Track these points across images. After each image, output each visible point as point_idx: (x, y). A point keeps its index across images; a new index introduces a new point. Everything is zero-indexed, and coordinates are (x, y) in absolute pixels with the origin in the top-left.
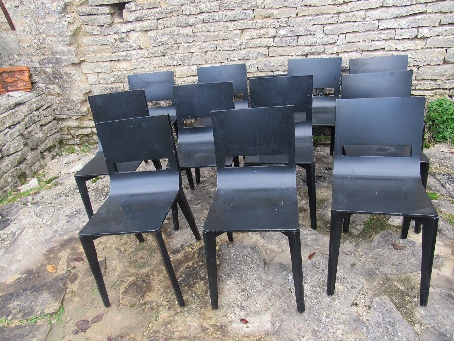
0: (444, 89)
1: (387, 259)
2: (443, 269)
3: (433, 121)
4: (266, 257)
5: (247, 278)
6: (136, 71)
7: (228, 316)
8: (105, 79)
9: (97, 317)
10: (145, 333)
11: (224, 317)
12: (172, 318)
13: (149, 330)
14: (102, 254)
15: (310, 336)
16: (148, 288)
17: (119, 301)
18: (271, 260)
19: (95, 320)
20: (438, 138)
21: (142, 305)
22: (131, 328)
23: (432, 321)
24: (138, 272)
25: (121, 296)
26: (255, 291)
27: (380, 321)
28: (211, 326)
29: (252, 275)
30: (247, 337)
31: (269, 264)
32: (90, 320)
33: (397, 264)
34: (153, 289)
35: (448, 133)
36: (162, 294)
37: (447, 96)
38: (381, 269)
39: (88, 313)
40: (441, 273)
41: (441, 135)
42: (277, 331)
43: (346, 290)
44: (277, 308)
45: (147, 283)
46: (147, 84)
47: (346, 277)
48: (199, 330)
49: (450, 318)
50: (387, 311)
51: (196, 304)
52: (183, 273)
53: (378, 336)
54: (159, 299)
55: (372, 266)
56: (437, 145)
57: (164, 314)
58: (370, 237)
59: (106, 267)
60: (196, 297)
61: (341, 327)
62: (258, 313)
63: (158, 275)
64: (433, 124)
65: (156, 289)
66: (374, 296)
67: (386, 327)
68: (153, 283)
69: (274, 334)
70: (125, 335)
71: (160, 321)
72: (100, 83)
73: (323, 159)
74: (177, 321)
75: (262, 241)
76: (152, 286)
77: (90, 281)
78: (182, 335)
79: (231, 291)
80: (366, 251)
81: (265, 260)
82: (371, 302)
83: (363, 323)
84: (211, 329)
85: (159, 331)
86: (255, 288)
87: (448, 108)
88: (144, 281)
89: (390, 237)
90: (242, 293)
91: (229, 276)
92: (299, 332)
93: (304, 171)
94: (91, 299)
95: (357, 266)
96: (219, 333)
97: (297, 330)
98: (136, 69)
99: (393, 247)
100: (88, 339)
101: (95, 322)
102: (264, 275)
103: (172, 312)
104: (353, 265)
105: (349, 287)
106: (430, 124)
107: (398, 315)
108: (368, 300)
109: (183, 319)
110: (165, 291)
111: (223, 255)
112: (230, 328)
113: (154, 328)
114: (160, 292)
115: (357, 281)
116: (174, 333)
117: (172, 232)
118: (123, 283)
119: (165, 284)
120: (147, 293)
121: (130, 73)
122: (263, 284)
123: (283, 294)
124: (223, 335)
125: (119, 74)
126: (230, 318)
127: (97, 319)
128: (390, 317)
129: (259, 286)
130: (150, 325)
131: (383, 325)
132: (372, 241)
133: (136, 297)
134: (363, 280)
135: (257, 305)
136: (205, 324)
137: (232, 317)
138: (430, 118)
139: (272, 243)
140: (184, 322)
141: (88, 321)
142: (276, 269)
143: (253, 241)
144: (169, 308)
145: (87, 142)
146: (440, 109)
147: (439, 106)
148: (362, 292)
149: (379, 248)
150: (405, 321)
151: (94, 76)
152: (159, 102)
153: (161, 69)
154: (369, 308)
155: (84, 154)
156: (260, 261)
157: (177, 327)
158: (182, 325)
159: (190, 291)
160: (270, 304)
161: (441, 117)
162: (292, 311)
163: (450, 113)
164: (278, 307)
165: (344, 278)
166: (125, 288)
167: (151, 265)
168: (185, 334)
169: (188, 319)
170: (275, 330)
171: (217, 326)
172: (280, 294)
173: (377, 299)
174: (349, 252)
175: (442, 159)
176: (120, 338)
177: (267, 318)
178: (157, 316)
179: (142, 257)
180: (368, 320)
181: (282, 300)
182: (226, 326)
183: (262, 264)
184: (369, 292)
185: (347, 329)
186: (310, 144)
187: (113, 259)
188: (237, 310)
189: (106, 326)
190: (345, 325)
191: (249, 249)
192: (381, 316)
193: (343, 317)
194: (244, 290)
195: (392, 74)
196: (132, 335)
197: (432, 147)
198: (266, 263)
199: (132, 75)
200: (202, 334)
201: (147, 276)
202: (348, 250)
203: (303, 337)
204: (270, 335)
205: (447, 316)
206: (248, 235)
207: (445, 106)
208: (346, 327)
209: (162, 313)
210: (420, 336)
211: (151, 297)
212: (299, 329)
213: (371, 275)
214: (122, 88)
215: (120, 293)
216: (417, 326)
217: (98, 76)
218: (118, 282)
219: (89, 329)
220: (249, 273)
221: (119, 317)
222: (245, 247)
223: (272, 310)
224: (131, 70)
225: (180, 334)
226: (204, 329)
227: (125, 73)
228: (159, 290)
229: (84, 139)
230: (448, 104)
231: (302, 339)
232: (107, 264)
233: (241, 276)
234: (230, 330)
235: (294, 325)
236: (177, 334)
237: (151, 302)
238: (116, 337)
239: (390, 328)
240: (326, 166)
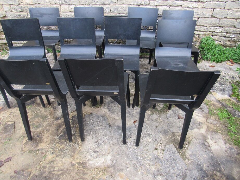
0: (210, 32)
1: (174, 124)
2: (201, 129)
3: (203, 49)
4: (110, 122)
5: (99, 135)
6: (35, 5)
7: (87, 157)
8: (15, 9)
9: (8, 159)
10: (37, 168)
11: (85, 158)
12: (54, 159)
13: (40, 167)
14: (13, 119)
15: (132, 167)
16: (40, 141)
17: (22, 148)
18: (113, 124)
19: (7, 160)
20: (204, 58)
21: (36, 151)
22: (29, 165)
23: (194, 158)
24: (35, 131)
25: (24, 146)
26: (103, 142)
27: (169, 158)
28: (77, 163)
29: (101, 132)
30: (97, 169)
31: (112, 126)
32: (3, 161)
33: (179, 126)
34: (43, 141)
35: (209, 56)
36: (48, 145)
37: (211, 35)
38: (171, 129)
39: (2, 156)
40: (200, 132)
41: (206, 57)
42: (114, 165)
43: (152, 142)
44: (114, 152)
45: (40, 138)
46: (42, 15)
47: (152, 134)
48: (70, 165)
49: (203, 156)
50: (172, 152)
51: (68, 150)
52: (62, 131)
53: (167, 166)
54: (47, 148)
55: (166, 128)
56: (203, 62)
57: (50, 157)
58: (166, 111)
59: (15, 127)
60: (69, 146)
61: (148, 162)
62: (104, 155)
63: (47, 133)
64: (202, 50)
65: (45, 141)
66: (167, 144)
67: (171, 162)
68: (44, 138)
69: (112, 167)
70: (25, 169)
71: (47, 161)
72: (12, 11)
73: (144, 66)
74: (57, 161)
75: (109, 112)
76: (43, 140)
77: (4, 137)
78: (60, 169)
79: (89, 142)
80: (163, 119)
81: (110, 124)
82: (165, 148)
83: (160, 159)
84: (77, 165)
85: (46, 167)
86: (103, 140)
87: (211, 42)
88: (38, 137)
89: (176, 111)
90: (96, 143)
91: (89, 133)
92: (126, 165)
93: (134, 74)
94: (5, 148)
95: (159, 128)
96: (81, 167)
97: (125, 165)
98: (35, 4)
99: (178, 117)
100: (1, 172)
101: (7, 162)
102: (108, 133)
103: (54, 155)
104: (156, 127)
105: (154, 140)
106: (201, 50)
107: (177, 154)
108: (163, 146)
109: (61, 159)
110: (50, 142)
111: (86, 121)
112: (88, 164)
113: (43, 165)
114: (48, 143)
115: (158, 136)
116: (55, 168)
117: (57, 106)
118: (25, 138)
119: (51, 138)
120: (40, 144)
121: (32, 7)
122: (108, 138)
123: (118, 144)
124: (84, 168)
125: (24, 6)
126: (88, 158)
127: (8, 160)
128: (174, 156)
129: (106, 139)
130: (41, 163)
131: (170, 161)
132: (167, 113)
133: (33, 146)
134: (161, 136)
135: (104, 151)
136: (73, 162)
137: (89, 157)
138: (201, 47)
139: (114, 114)
140: (61, 161)
141: (2, 161)
142: (115, 129)
143: (103, 112)
144: (53, 153)
145: (5, 48)
146: (207, 42)
147: (207, 41)
148: (160, 142)
149: (170, 118)
150: (181, 158)
151: (8, 6)
152: (51, 26)
153: (51, 5)
154: (164, 151)
155: (3, 56)
156: (107, 124)
157: (57, 164)
158: (60, 163)
159: (66, 142)
160: (111, 149)
161: (207, 47)
162: (122, 153)
163: (211, 45)
164: (115, 151)
165: (152, 135)
166: (26, 141)
167: (43, 126)
168: (62, 168)
169: (64, 159)
170: (113, 164)
171: (80, 163)
172: (117, 144)
173: (168, 146)
174: (155, 119)
175: (205, 70)
176: (22, 172)
177: (109, 157)
178: (45, 158)
179: (38, 122)
180: (162, 158)
181: (117, 147)
182: (85, 163)
183: (108, 126)
184: (164, 142)
185: (151, 163)
186: (138, 59)
187: (19, 123)
188: (92, 154)
189: (14, 164)
190: (151, 161)
191: (101, 118)
192: (169, 155)
193: (150, 156)
194: (97, 142)
195: (185, 22)
196: (30, 170)
197: (201, 63)
198: (110, 126)
199: (32, 8)
200: (72, 168)
201: (40, 133)
202: (155, 118)
203: (128, 168)
204: (110, 167)
205: (202, 155)
206: (101, 109)
207: (209, 41)
208: (151, 162)
209: (48, 156)
210: (188, 166)
211: (42, 146)
212: (126, 164)
213: (165, 132)
214: (27, 16)
215: (23, 144)
216: (187, 160)
217: (10, 7)
218: (22, 137)
219: (3, 166)
220: (100, 132)
221: (22, 159)
222: (99, 117)
223: (112, 153)
224: (32, 4)
225: (58, 168)
226: (73, 165)
227: (28, 6)
228: (47, 142)
229: (3, 46)
230: (211, 40)
231: (127, 169)
232: (16, 126)
233: (96, 134)
234: (88, 165)
235: (123, 162)
236: (56, 168)
237: (42, 149)
238: (19, 171)
239: (174, 162)
240: (146, 70)
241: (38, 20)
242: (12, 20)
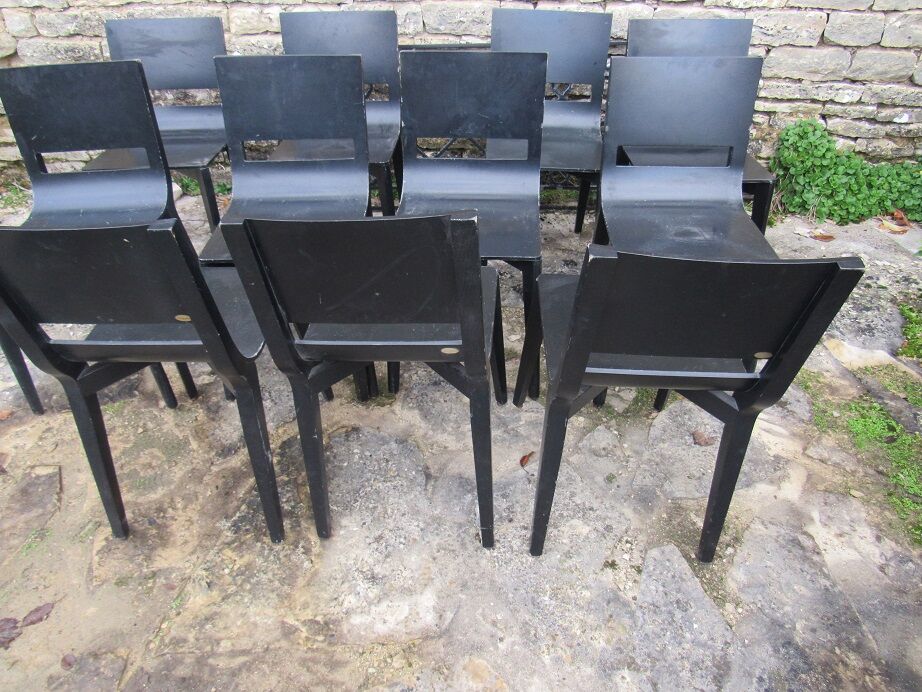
0: (814, 101)
1: (678, 465)
2: (786, 485)
3: (786, 169)
4: (430, 463)
5: (386, 512)
6: (130, 10)
7: (341, 599)
8: (49, 25)
9: (37, 610)
10: (152, 646)
11: (335, 603)
12: (215, 609)
13: (162, 639)
14: (53, 457)
15: (517, 638)
16: (161, 538)
17: (90, 570)
18: (441, 470)
19: (34, 618)
20: (791, 204)
21: (147, 578)
22: (119, 636)
23: (760, 597)
24: (139, 501)
25: (96, 558)
26: (402, 540)
27: (660, 600)
28: (304, 623)
29: (397, 503)
30: (383, 645)
31: (436, 479)
32: (20, 618)
33: (698, 475)
34: (172, 539)
35: (811, 195)
36: (193, 553)
37: (817, 117)
38: (666, 486)
39: (16, 601)
40: (781, 495)
41: (797, 200)
42: (447, 630)
43: (593, 536)
44: (448, 579)
45: (158, 527)
46: (156, 47)
47: (595, 506)
48: (277, 633)
49: (794, 590)
50: (673, 577)
51: (270, 575)
52: (243, 501)
53: (653, 632)
54: (187, 564)
55: (649, 481)
56: (789, 220)
57: (198, 600)
58: (647, 416)
59: (61, 489)
60: (272, 557)
61: (580, 615)
62: (408, 591)
63: (185, 507)
64: (785, 175)
65: (180, 541)
66: (650, 545)
67: (670, 612)
68: (174, 527)
69: (440, 637)
70: (104, 650)
71: (187, 616)
72: (39, 35)
73: (559, 242)
74: (227, 615)
75: (423, 425)
76: (171, 534)
77: (21, 525)
78: (238, 647)
79: (350, 542)
80: (637, 447)
81: (428, 468)
82: (643, 559)
83: (626, 604)
84: (304, 632)
85: (185, 641)
86: (403, 533)
87: (818, 142)
88: (152, 522)
89: (687, 417)
90: (375, 545)
91: (347, 507)
92: (494, 630)
93: (519, 274)
94: (24, 567)
95: (620, 481)
96: (321, 638)
97: (489, 627)
98: (128, 4)
99: (692, 440)
100: (13, 664)
101: (33, 623)
102: (423, 504)
103: (215, 594)
104: (610, 479)
105: (601, 529)
106: (778, 175)
107: (694, 585)
108: (636, 554)
109: (241, 610)
110: (200, 545)
111: (335, 457)
112: (345, 628)
113: (173, 633)
114: (189, 548)
115: (617, 514)
116: (218, 644)
117: (222, 403)
118: (102, 528)
119: (201, 527)
120: (160, 551)
121: (116, 15)
122: (422, 525)
123: (463, 545)
124: (330, 644)
125: (86, 13)
126: (346, 604)
127: (39, 615)
128: (679, 590)
129: (413, 527)
130: (164, 626)
131: (663, 609)
132: (651, 425)
133: (131, 560)
134: (628, 512)
135: (406, 573)
136: (291, 620)
137: (350, 601)
138: (780, 162)
139: (444, 431)
140: (243, 615)
141: (15, 622)
142: (451, 490)
143: (402, 425)
144: (209, 585)
145: (18, 180)
146: (803, 144)
147: (801, 137)
148: (625, 538)
149: (663, 441)
150: (707, 599)
151: (22, 15)
152: (192, 92)
153: (192, 8)
154: (639, 571)
155: (10, 210)
156: (417, 471)
157: (225, 628)
158: (239, 623)
159: (259, 544)
160: (434, 569)
161: (802, 162)
162: (480, 583)
163: (820, 154)
164: (451, 575)
165: (591, 509)
166: (106, 539)
167: (170, 482)
168: (245, 643)
169: (252, 609)
170: (444, 627)
171: (317, 623)
172: (457, 546)
173: (654, 553)
174: (604, 449)
175: (795, 251)
176: (91, 660)
177: (427, 600)
178: (181, 606)
179: (150, 465)
180: (635, 598)
181: (460, 559)
182: (337, 622)
183: (421, 479)
184: (640, 537)
185: (591, 619)
186: (534, 212)
187: (79, 470)
188: (362, 586)
189: (60, 632)
190: (589, 611)
191: (394, 445)
192: (661, 589)
193: (587, 594)
194: (379, 539)
195: (719, 64)
196: (122, 652)
197: (778, 224)
198: (428, 477)
199: (120, 22)
200: (284, 644)
201: (160, 510)
202: (602, 446)
203: (501, 640)
204: (432, 638)
205: (788, 584)
206: (393, 412)
207: (812, 139)
208: (592, 616)
209: (192, 599)
210: (734, 628)
211: (168, 559)
212: (494, 623)
213: (645, 499)
214: (97, 52)
215: (95, 552)
216: (729, 607)
217: (33, 16)
218: (90, 526)
219: (18, 641)
220: (391, 500)
221: (92, 610)
222: (384, 441)
223: (438, 583)
224: (117, 6)
225: (233, 645)
226: (288, 632)
227: (102, 12)
228: (186, 542)
229: (10, 172)
230: (819, 133)
231: (500, 645)
232: (64, 483)
233: (375, 508)
234: (345, 632)
235: (484, 616)
236: (225, 645)
237: (167, 572)
238: (81, 660)
239: (678, 615)
240: (565, 256)
241: (140, 66)
242: (39, 69)
